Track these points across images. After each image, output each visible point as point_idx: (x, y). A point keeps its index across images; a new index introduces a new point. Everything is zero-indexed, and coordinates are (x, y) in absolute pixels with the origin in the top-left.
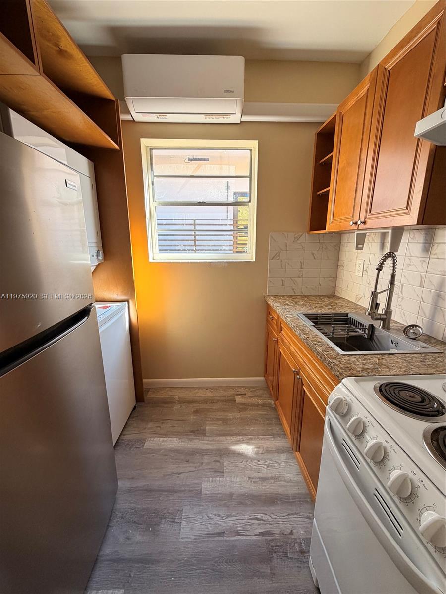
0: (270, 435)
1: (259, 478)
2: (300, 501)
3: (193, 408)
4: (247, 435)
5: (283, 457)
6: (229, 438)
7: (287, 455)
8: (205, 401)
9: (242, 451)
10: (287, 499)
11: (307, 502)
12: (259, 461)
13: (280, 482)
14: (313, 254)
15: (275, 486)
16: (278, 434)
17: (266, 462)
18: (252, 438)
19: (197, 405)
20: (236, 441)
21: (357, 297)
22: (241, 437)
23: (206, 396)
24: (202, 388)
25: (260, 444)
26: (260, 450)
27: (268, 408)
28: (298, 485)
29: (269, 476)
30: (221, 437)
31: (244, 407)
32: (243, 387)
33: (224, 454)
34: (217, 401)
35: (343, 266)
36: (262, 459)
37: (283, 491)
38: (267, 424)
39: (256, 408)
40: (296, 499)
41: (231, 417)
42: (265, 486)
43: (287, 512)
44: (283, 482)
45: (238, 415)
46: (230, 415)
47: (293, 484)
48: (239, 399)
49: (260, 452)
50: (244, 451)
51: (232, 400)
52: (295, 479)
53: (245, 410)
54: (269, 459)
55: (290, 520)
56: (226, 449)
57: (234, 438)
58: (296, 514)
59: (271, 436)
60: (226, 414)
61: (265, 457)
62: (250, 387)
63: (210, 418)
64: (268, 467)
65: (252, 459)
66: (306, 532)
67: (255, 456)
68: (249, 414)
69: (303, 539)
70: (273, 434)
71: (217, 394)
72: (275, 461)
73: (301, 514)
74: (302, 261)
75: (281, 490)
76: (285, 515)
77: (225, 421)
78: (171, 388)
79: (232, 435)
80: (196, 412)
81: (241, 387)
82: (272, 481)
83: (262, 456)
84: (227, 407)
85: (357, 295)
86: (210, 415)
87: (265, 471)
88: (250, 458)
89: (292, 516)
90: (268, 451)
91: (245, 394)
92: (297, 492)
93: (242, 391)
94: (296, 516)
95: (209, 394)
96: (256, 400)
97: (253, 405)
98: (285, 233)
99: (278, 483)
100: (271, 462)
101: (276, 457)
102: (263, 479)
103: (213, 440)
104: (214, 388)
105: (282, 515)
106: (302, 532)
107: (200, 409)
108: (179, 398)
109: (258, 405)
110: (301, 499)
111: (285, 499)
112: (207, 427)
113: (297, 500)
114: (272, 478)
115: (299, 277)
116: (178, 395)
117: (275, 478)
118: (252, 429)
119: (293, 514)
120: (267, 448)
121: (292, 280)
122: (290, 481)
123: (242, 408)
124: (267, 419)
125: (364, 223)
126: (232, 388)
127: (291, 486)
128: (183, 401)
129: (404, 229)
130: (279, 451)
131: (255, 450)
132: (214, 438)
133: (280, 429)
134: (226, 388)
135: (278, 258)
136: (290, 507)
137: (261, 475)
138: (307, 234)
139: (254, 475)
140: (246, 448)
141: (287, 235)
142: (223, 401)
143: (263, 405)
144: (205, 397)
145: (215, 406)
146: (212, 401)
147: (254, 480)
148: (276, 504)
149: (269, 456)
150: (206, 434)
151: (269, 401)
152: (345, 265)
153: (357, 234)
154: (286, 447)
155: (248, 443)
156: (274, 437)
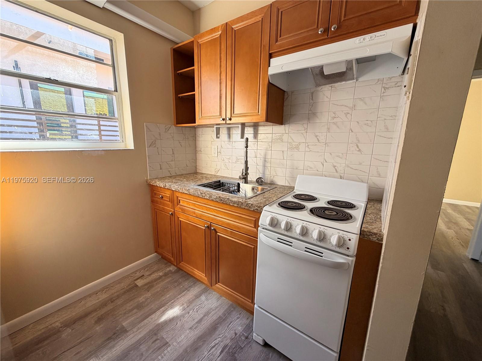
0: (184, 291)
1: (197, 323)
2: (228, 314)
3: (91, 320)
4: (168, 303)
5: (203, 298)
6: (153, 316)
7: (204, 295)
8: (104, 304)
9: (171, 317)
10: (222, 319)
11: (232, 310)
12: (189, 313)
13: (211, 313)
14: (180, 143)
15: (210, 319)
16: (190, 287)
17: (194, 309)
18: (173, 303)
19: (95, 313)
20: (161, 314)
21: (216, 170)
22: (163, 308)
23: (101, 299)
24: (90, 296)
25: (181, 302)
26: (184, 306)
27: (170, 275)
28: (222, 307)
29: (202, 316)
30: (145, 321)
31: (149, 286)
32: (137, 271)
33: (158, 331)
34: (118, 297)
35: (200, 151)
36: (190, 310)
37: (216, 317)
38: (178, 285)
39: (161, 280)
40: (225, 315)
41: (144, 300)
42: (204, 324)
43: (226, 326)
44: (212, 312)
45: (149, 295)
46: (141, 299)
47: (219, 308)
48: (140, 283)
49: (186, 307)
50: (173, 315)
51: (133, 288)
52: (218, 304)
53: (152, 286)
54: (194, 306)
55: (230, 328)
56: (157, 325)
57: (158, 313)
58: (231, 322)
59: (186, 291)
60: (136, 300)
61: (191, 307)
62: (144, 268)
63: (121, 314)
64: (197, 312)
65: (183, 316)
66: (241, 326)
67: (183, 312)
68: (158, 288)
69: (243, 331)
70: (186, 289)
71: (113, 291)
72: (200, 304)
73: (233, 320)
74: (173, 148)
75: (215, 318)
76: (226, 328)
77: (139, 307)
78: (37, 322)
79: (155, 312)
80: (99, 320)
81: (135, 272)
82: (206, 317)
83: (189, 308)
84: (133, 295)
85: (215, 169)
86: (118, 313)
87: (198, 315)
88: (181, 316)
89: (230, 325)
90: (190, 302)
91: (143, 275)
92: (224, 310)
93: (138, 274)
94: (231, 324)
95: (103, 296)
96: (156, 274)
97: (156, 280)
98: (158, 125)
99: (210, 315)
100: (198, 307)
101: (198, 302)
102: (200, 321)
103: (139, 329)
104: (105, 288)
105: (225, 330)
106: (240, 328)
107: (101, 315)
108: (62, 323)
109: (161, 277)
110: (228, 312)
111: (220, 320)
112: (123, 324)
113: (227, 315)
114: (204, 316)
115: (172, 161)
116: (56, 322)
117: (207, 314)
118: (168, 296)
119: (230, 324)
120: (189, 300)
121: (167, 163)
122: (217, 308)
123: (148, 287)
124: (175, 282)
125: (230, 119)
126: (126, 278)
127: (218, 310)
128: (68, 324)
129: (245, 125)
130: (198, 296)
131: (181, 308)
132: (139, 326)
133: (189, 282)
134: (119, 281)
135: (155, 145)
136: (226, 322)
137: (196, 321)
138: (174, 127)
139: (192, 324)
140: (173, 312)
141: (159, 127)
142: (125, 293)
143: (166, 275)
144: (100, 301)
145: (119, 302)
146: (112, 300)
147: (194, 327)
148: (217, 328)
149: (193, 305)
150: (127, 330)
151: (167, 269)
152: (202, 150)
153: (216, 127)
154: (200, 291)
155: (172, 308)
156: (189, 291)
